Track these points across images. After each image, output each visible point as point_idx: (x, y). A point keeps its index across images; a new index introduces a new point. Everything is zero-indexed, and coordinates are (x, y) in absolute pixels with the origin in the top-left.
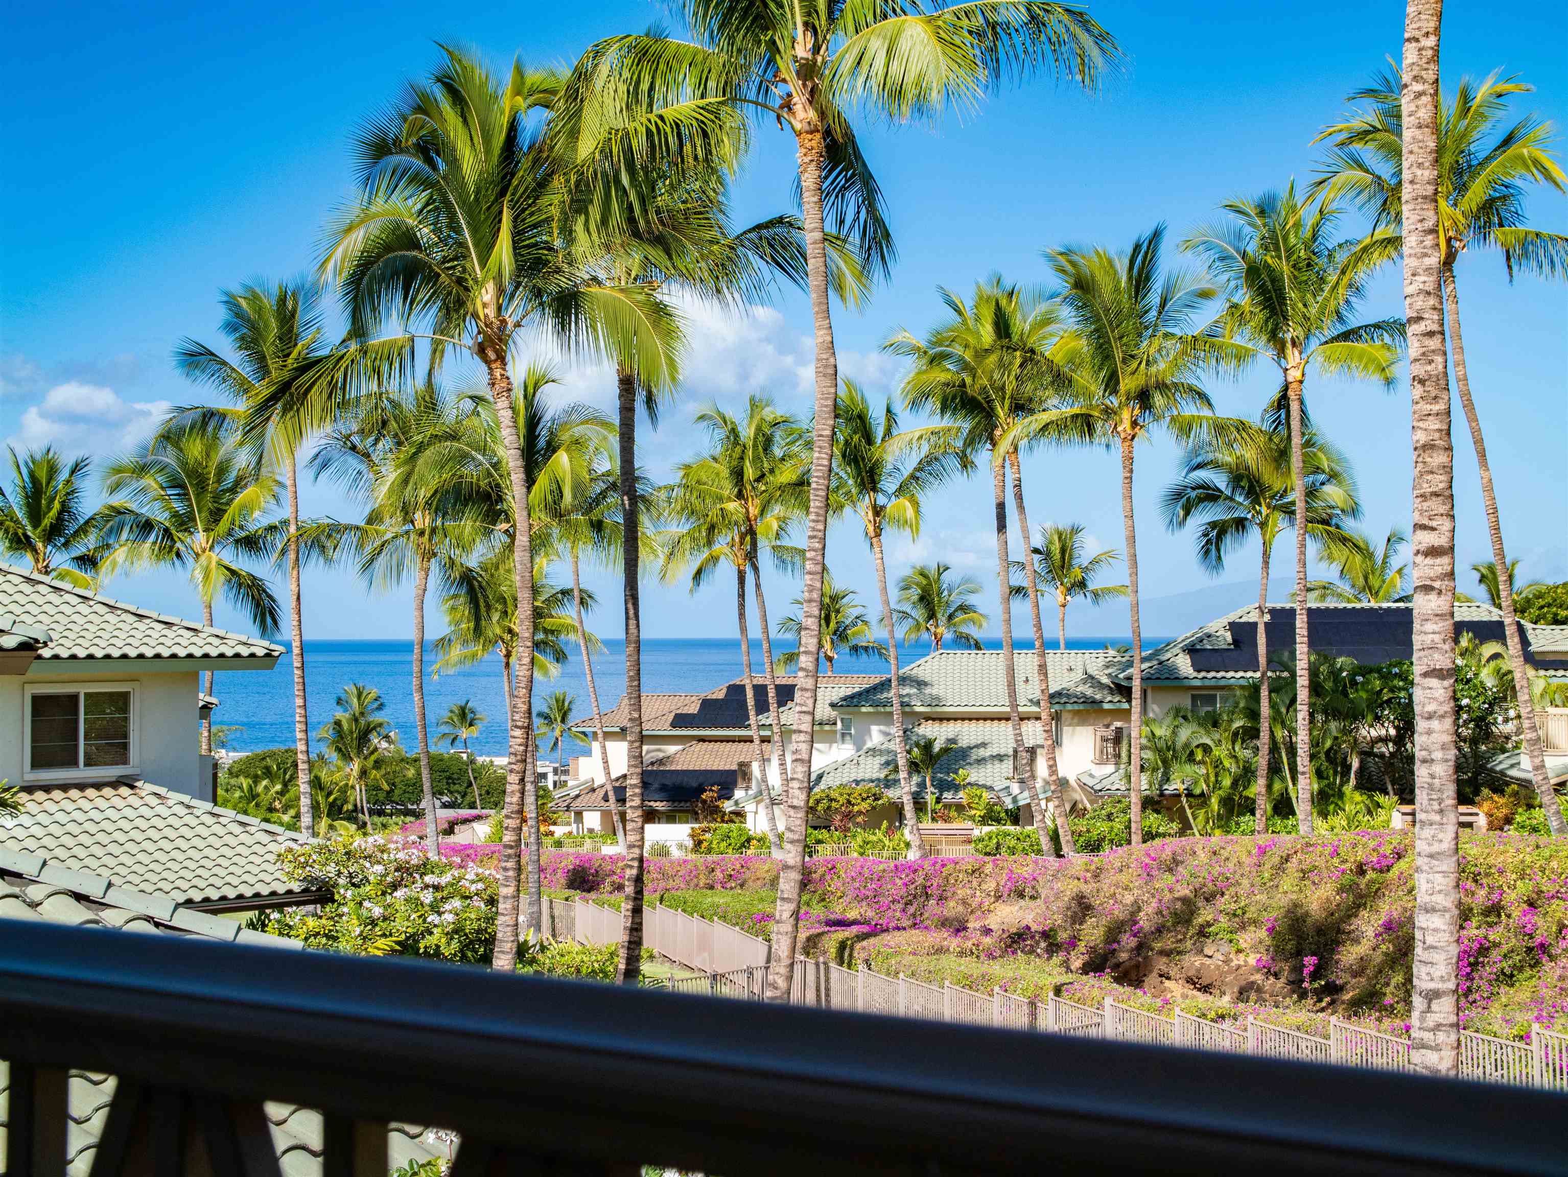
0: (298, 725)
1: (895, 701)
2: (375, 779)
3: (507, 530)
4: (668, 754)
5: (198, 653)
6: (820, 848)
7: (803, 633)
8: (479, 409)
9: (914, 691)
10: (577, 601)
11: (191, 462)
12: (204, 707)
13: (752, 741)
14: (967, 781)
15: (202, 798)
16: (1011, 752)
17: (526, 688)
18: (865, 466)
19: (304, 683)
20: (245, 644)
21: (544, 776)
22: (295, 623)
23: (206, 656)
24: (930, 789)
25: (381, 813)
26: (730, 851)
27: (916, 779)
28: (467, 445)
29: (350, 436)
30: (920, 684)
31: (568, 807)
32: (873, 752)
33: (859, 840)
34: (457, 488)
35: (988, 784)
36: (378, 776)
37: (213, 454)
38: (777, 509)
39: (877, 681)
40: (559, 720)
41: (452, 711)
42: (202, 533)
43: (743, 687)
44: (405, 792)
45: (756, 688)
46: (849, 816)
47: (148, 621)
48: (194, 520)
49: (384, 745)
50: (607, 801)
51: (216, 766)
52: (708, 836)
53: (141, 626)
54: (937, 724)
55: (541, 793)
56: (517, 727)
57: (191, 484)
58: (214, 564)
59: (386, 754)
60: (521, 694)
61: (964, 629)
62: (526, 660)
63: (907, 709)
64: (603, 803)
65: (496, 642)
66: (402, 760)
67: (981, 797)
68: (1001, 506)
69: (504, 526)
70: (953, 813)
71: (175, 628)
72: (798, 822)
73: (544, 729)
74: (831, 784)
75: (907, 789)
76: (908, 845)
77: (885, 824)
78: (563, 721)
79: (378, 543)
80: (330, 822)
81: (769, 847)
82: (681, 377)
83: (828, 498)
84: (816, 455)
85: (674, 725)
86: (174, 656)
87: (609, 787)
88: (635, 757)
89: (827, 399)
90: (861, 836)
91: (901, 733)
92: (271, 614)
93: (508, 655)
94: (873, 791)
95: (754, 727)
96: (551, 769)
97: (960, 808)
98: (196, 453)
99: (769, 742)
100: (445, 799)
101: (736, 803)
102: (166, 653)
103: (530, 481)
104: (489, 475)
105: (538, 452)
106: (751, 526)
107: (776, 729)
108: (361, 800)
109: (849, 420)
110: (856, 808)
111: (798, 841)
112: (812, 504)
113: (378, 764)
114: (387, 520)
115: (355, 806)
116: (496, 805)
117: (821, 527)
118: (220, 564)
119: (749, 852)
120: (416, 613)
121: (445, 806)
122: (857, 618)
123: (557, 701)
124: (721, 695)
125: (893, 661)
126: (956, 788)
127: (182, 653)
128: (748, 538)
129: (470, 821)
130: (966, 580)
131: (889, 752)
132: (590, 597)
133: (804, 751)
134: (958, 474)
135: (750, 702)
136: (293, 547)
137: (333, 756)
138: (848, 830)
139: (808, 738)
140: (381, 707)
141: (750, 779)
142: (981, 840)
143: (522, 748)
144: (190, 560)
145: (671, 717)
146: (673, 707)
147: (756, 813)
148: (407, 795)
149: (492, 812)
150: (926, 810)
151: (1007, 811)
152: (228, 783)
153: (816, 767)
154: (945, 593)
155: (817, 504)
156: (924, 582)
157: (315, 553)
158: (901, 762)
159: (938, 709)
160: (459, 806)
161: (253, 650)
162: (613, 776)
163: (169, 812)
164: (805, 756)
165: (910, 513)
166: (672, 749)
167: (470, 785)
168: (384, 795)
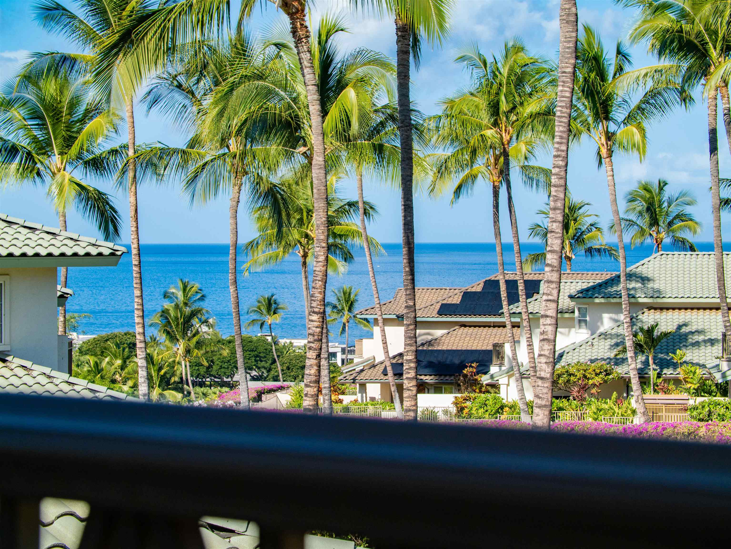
0: (136, 312)
1: (623, 293)
2: (197, 356)
3: (305, 153)
4: (435, 337)
5: (56, 252)
6: (560, 414)
7: (549, 235)
8: (282, 53)
9: (639, 285)
10: (361, 211)
11: (48, 98)
12: (61, 296)
13: (504, 326)
14: (683, 360)
15: (60, 370)
16: (720, 337)
17: (321, 281)
18: (599, 98)
19: (141, 278)
20: (94, 245)
21: (334, 355)
22: (134, 229)
23: (63, 255)
24: (652, 366)
25: (202, 384)
26: (487, 416)
27: (641, 358)
28: (272, 83)
29: (176, 76)
30: (644, 280)
31: (354, 380)
32: (605, 336)
33: (593, 408)
34: (263, 120)
35: (701, 362)
36: (199, 355)
37: (66, 92)
38: (528, 135)
39: (608, 277)
40: (346, 309)
41: (259, 302)
42: (57, 156)
43: (498, 281)
44: (221, 367)
45: (507, 282)
46: (585, 388)
47: (15, 226)
48: (51, 145)
49: (204, 328)
50: (386, 375)
51: (71, 344)
52: (468, 404)
53: (10, 231)
54: (658, 313)
55: (332, 368)
56: (314, 312)
57: (48, 116)
58: (67, 180)
59: (206, 336)
60: (318, 286)
61: (681, 235)
62: (322, 258)
63: (632, 300)
64: (382, 377)
65: (296, 245)
66: (219, 341)
67: (695, 373)
68: (713, 133)
69: (303, 149)
70: (672, 386)
71: (37, 232)
72: (545, 391)
73: (335, 316)
74: (570, 361)
75: (633, 366)
76: (634, 412)
77: (615, 395)
78: (350, 310)
79: (201, 163)
80: (160, 391)
81: (519, 413)
82: (447, 25)
83: (569, 125)
84: (560, 88)
85: (441, 313)
86: (37, 255)
87: (388, 364)
88: (410, 337)
89: (569, 42)
90: (595, 404)
91: (628, 320)
92: (112, 221)
93: (305, 256)
94: (605, 367)
95: (506, 315)
96: (340, 350)
97: (677, 382)
98: (52, 91)
99: (519, 327)
100: (254, 373)
101: (492, 377)
102: (30, 252)
103: (324, 113)
104: (290, 107)
105: (330, 88)
106: (504, 149)
107: (524, 316)
108: (186, 374)
109: (586, 61)
110: (591, 382)
111: (545, 406)
112: (556, 129)
113: (199, 345)
114: (208, 145)
115: (181, 378)
116: (295, 379)
117: (564, 148)
118: (72, 181)
119: (503, 417)
120: (232, 221)
121: (254, 379)
122: (592, 225)
123: (344, 293)
124: (479, 289)
125: (621, 260)
126: (675, 366)
127: (44, 252)
128: (502, 159)
129: (275, 391)
130: (683, 194)
131: (618, 336)
132: (371, 208)
133: (550, 332)
134: (677, 106)
135: (504, 294)
136: (131, 167)
137: (162, 337)
138: (584, 399)
139: (553, 321)
140: (203, 298)
141: (503, 358)
142: (695, 408)
143: (318, 330)
144: (48, 178)
145: (438, 306)
146: (440, 299)
147: (508, 385)
148: (223, 370)
149: (292, 384)
150: (649, 383)
151: (717, 385)
152: (79, 360)
153: (560, 346)
154: (665, 204)
155: (561, 129)
156: (648, 196)
157: (149, 172)
158: (629, 343)
159: (659, 300)
160: (265, 379)
161: (101, 250)
162: (391, 355)
163: (34, 381)
164: (551, 337)
165: (637, 137)
166: (439, 333)
167: (274, 361)
168: (205, 370)
